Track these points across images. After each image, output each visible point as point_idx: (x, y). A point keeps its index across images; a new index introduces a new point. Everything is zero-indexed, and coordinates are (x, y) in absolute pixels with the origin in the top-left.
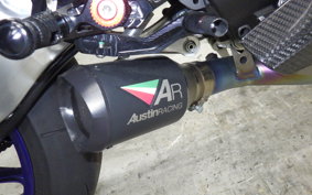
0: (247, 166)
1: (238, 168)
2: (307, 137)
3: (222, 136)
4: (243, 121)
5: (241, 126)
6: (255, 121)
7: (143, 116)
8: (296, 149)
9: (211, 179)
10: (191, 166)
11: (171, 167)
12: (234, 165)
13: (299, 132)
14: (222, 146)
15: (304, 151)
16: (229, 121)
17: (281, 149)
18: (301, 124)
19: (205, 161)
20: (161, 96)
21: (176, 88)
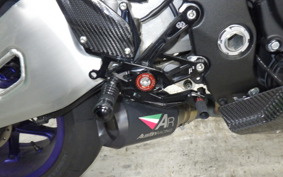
0: (204, 167)
1: (197, 166)
2: (252, 159)
3: (193, 138)
4: (212, 132)
5: (209, 135)
6: (220, 135)
7: (147, 135)
8: (241, 165)
9: (176, 168)
10: (165, 154)
11: (151, 150)
12: (196, 163)
13: (248, 153)
14: (192, 146)
15: (246, 168)
16: (201, 128)
17: (231, 162)
18: (252, 148)
19: (175, 154)
20: (161, 124)
21: (171, 120)
